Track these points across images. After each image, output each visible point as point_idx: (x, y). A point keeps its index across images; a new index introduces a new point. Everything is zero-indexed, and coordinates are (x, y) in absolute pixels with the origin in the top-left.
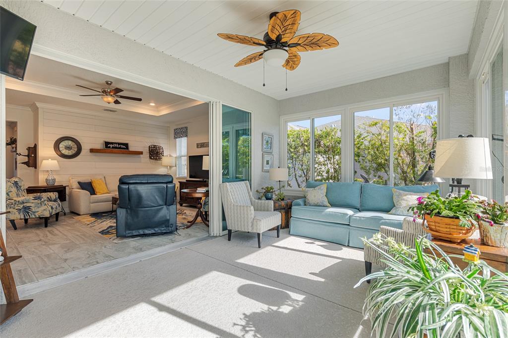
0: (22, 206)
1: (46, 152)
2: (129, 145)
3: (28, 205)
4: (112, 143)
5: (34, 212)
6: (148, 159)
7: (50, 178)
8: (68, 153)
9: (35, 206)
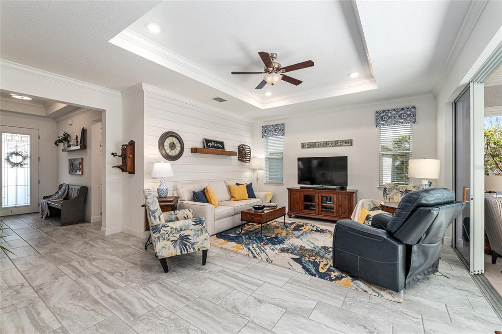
0: (178, 236)
1: (149, 151)
2: (225, 144)
3: (186, 233)
4: (211, 141)
5: (193, 244)
6: (237, 161)
7: (164, 188)
8: (172, 153)
9: (195, 235)
